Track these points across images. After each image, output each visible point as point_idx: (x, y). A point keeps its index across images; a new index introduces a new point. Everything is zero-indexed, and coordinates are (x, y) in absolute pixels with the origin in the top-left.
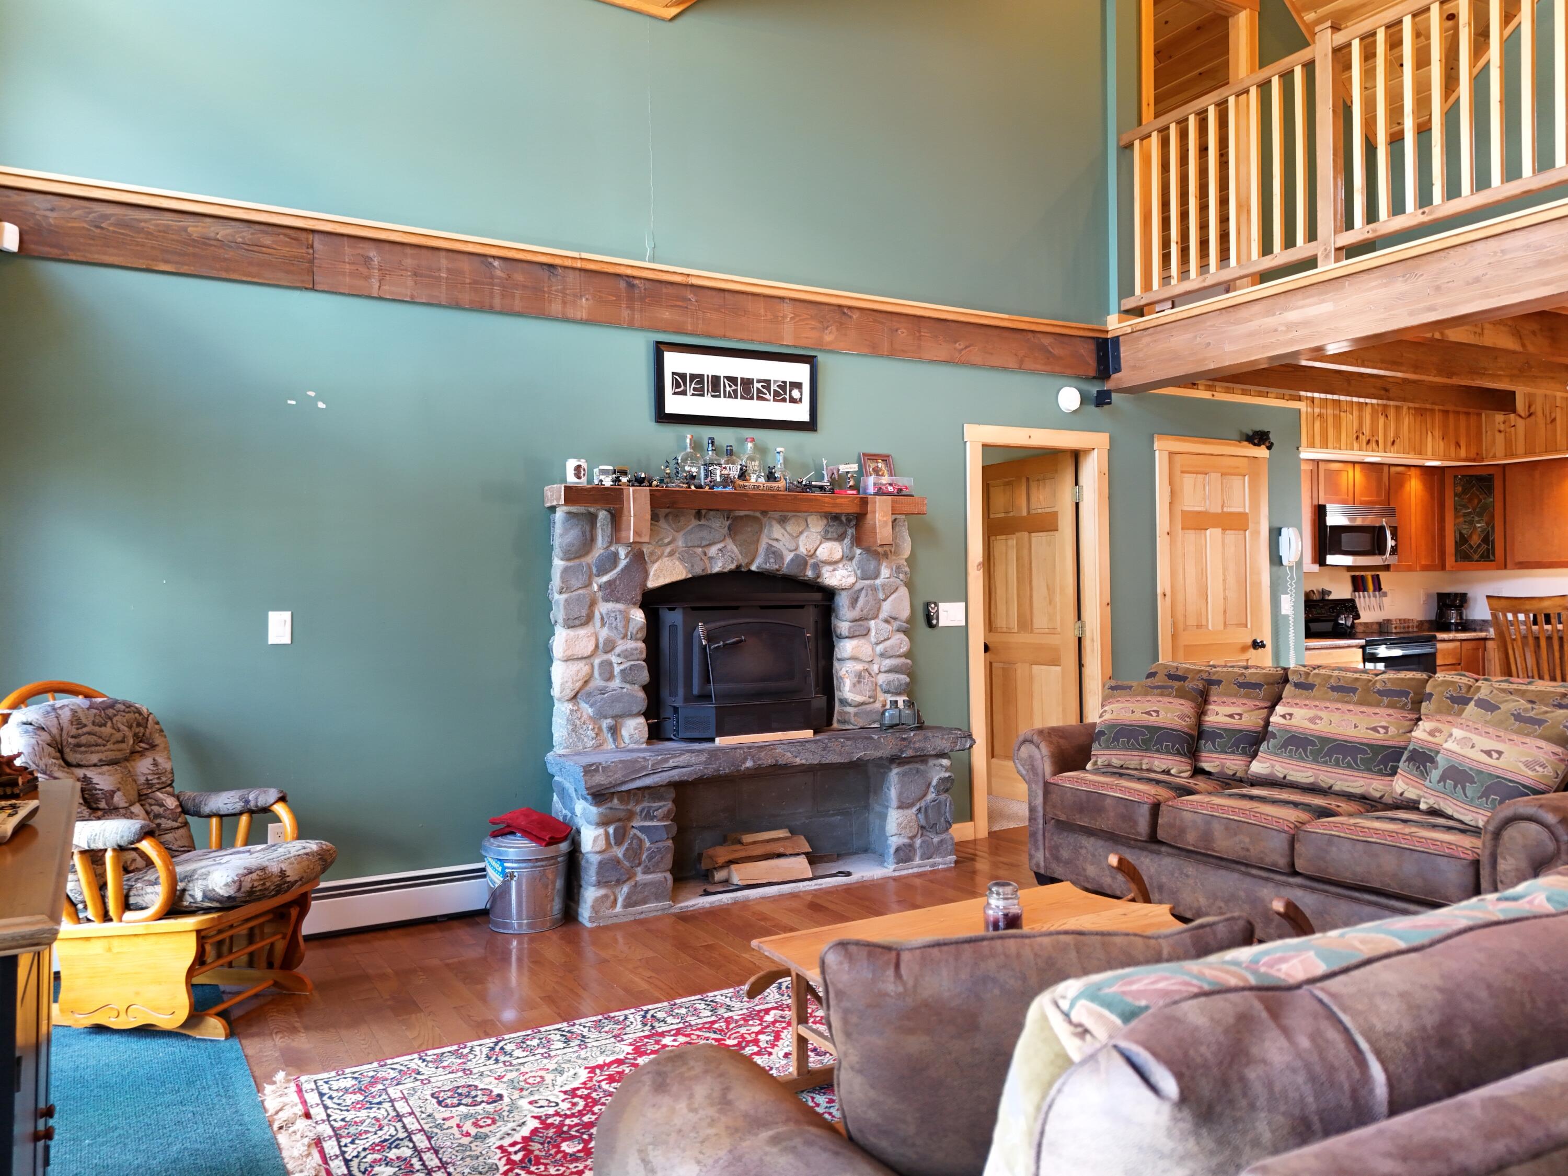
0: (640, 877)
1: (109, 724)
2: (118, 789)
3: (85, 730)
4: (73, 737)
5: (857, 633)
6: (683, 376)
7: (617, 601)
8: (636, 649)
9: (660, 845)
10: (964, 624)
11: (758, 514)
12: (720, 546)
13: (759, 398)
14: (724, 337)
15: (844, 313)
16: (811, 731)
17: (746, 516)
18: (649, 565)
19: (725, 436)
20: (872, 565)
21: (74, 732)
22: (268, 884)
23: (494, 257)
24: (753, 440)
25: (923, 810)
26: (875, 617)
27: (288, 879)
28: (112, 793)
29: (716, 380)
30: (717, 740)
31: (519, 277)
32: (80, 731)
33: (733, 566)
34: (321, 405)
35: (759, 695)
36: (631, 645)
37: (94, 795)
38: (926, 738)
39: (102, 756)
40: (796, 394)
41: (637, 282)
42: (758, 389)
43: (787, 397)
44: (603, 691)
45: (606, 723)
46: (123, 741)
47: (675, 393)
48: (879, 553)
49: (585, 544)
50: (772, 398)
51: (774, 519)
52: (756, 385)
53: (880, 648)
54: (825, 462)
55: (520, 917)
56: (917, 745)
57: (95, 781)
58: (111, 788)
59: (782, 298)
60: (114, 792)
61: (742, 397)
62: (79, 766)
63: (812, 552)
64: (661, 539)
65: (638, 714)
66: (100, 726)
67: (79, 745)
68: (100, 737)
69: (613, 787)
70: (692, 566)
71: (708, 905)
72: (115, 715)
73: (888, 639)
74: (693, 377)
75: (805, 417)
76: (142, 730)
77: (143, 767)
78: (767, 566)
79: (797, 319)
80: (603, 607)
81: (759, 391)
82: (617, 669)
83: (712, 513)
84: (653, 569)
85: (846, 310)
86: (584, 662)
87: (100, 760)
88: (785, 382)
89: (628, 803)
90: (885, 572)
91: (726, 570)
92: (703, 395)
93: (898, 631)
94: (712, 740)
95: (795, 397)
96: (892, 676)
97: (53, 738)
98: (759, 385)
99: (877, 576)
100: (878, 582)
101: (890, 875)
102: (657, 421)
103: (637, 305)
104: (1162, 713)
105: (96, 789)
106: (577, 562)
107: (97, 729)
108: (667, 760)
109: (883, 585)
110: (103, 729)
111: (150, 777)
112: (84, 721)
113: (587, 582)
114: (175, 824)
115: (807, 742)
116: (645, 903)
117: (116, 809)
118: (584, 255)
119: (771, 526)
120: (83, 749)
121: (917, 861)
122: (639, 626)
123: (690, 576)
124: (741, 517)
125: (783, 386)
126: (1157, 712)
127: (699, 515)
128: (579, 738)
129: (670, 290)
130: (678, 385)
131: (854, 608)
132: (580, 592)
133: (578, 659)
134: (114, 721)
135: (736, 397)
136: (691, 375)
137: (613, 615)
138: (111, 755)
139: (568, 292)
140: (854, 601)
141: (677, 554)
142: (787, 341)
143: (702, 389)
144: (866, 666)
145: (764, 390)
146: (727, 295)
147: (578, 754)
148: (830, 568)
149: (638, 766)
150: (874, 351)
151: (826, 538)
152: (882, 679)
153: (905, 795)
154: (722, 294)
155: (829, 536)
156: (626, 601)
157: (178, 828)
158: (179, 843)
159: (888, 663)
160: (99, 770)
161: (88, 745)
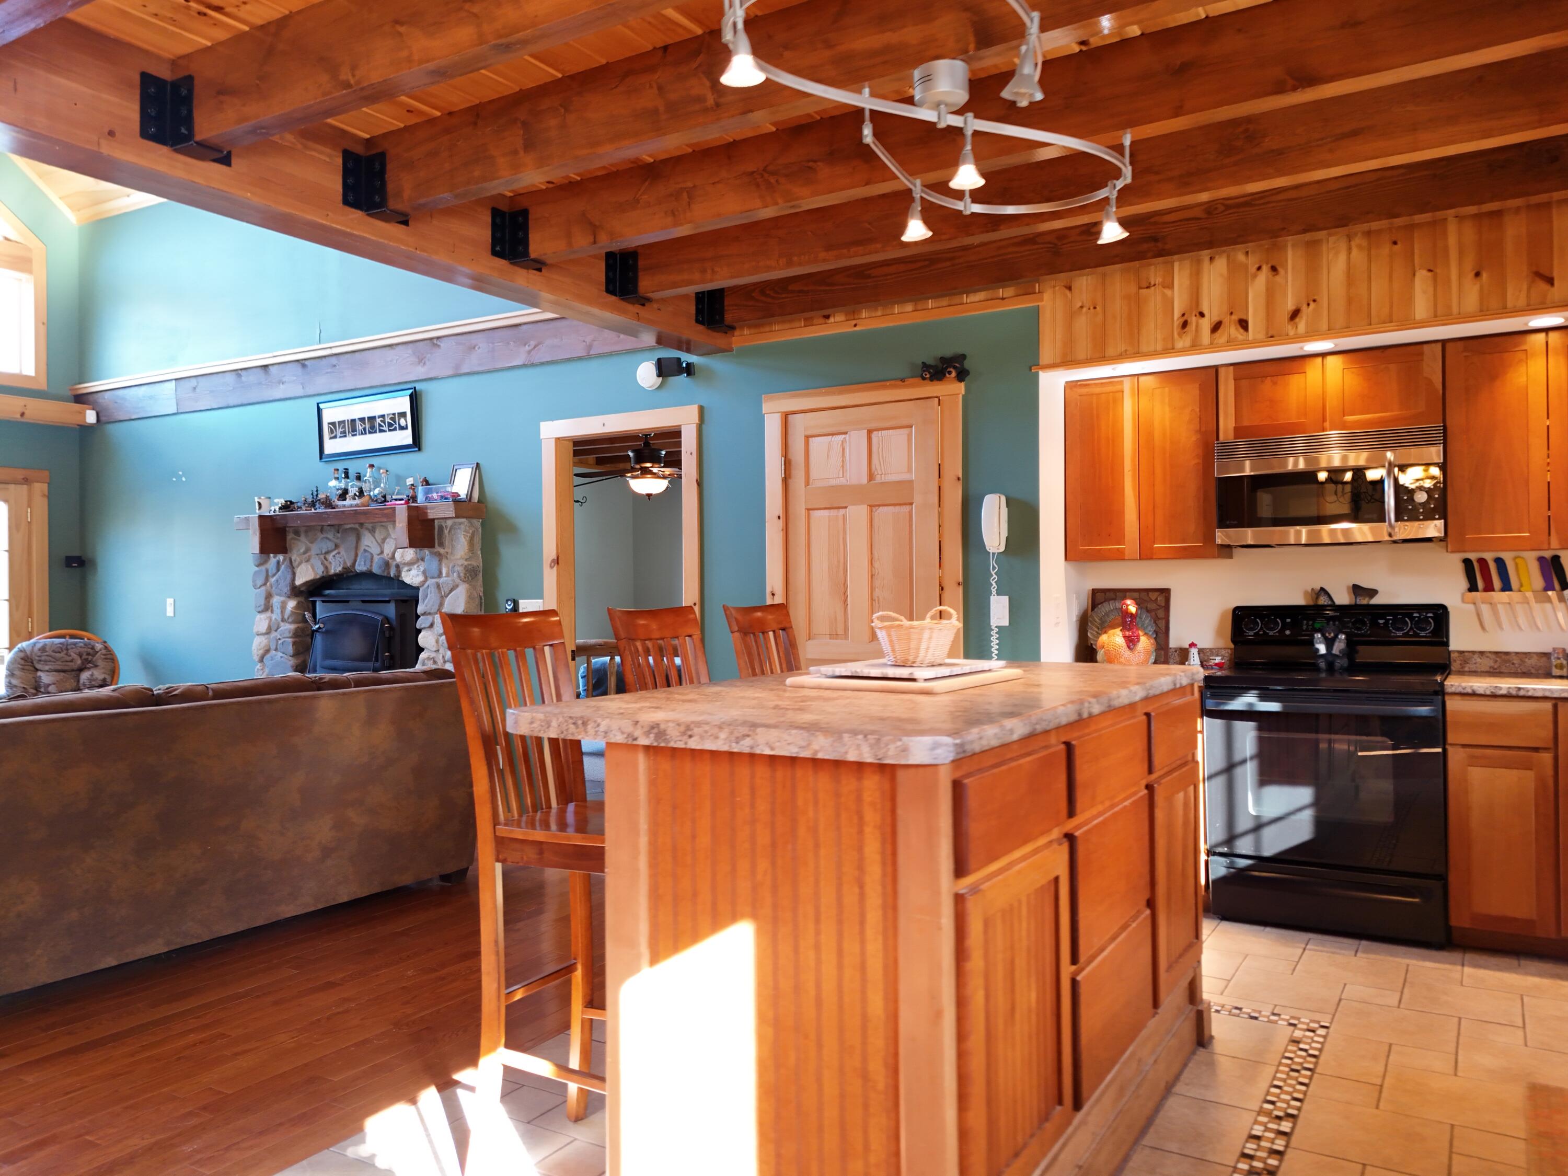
2: (54, 684)
3: (47, 654)
4: (37, 656)
6: (334, 424)
7: (280, 595)
8: (288, 630)
11: (357, 526)
12: (334, 553)
13: (381, 431)
17: (349, 529)
18: (294, 570)
20: (434, 565)
21: (39, 654)
23: (241, 369)
24: (372, 466)
28: (49, 685)
29: (353, 423)
31: (252, 380)
32: (44, 654)
33: (340, 569)
39: (50, 667)
40: (403, 422)
43: (397, 426)
46: (72, 661)
47: (331, 438)
48: (440, 555)
50: (387, 429)
51: (368, 529)
57: (42, 678)
61: (370, 433)
62: (41, 671)
63: (392, 555)
64: (299, 550)
67: (40, 661)
68: (56, 658)
70: (318, 569)
72: (72, 648)
75: (410, 441)
76: (91, 657)
77: (86, 675)
78: (365, 567)
79: (401, 359)
80: (275, 599)
81: (380, 425)
82: (279, 643)
83: (328, 528)
84: (298, 571)
85: (434, 341)
86: (265, 636)
88: (394, 414)
90: (444, 572)
91: (338, 572)
92: (345, 436)
95: (402, 425)
97: (27, 656)
98: (379, 421)
99: (441, 574)
100: (441, 580)
102: (321, 461)
106: (261, 568)
107: (53, 654)
109: (442, 584)
110: (58, 655)
112: (47, 650)
113: (265, 582)
118: (275, 354)
119: (365, 536)
120: (42, 663)
122: (289, 613)
123: (316, 577)
125: (394, 418)
127: (322, 531)
129: (324, 362)
130: (332, 432)
133: (261, 634)
135: (366, 433)
136: (339, 422)
137: (277, 604)
138: (59, 668)
140: (425, 597)
141: (310, 560)
143: (345, 433)
145: (382, 424)
156: (284, 595)
160: (48, 673)
161: (45, 661)
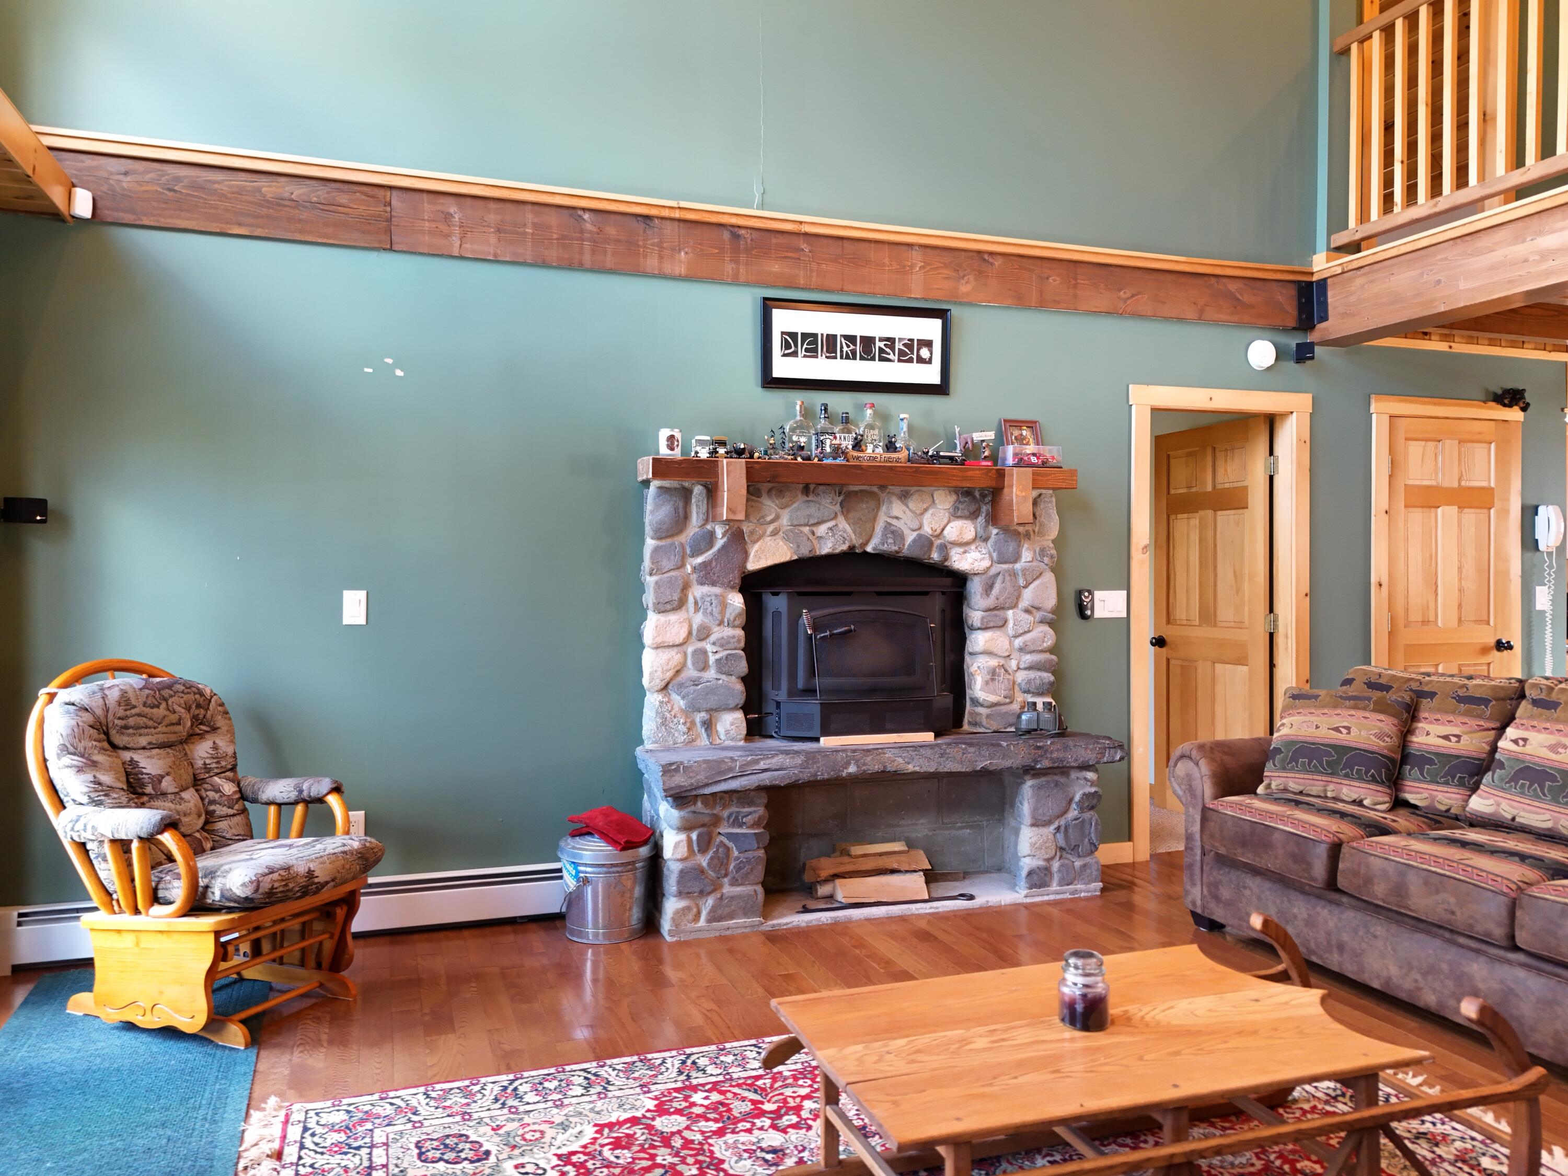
0: (728, 890)
1: (163, 705)
2: (168, 774)
3: (134, 711)
4: (120, 718)
5: (991, 624)
6: (793, 335)
7: (713, 584)
8: (734, 637)
9: (750, 854)
10: (1125, 615)
11: (875, 489)
12: (830, 524)
13: (882, 359)
14: (842, 291)
15: (984, 260)
16: (932, 734)
17: (862, 491)
18: (749, 546)
19: (840, 402)
20: (1011, 547)
21: (121, 713)
22: (291, 885)
23: (584, 209)
24: (872, 406)
25: (1062, 829)
26: (1014, 606)
27: (316, 880)
28: (161, 778)
29: (831, 339)
30: (822, 739)
31: (611, 231)
32: (128, 713)
33: (845, 547)
34: (399, 373)
35: (873, 691)
36: (728, 632)
37: (140, 779)
38: (1066, 748)
39: (153, 739)
40: (925, 353)
41: (743, 232)
42: (880, 348)
43: (915, 357)
44: (696, 682)
45: (700, 717)
46: (178, 723)
47: (784, 355)
48: (1019, 533)
49: (677, 522)
50: (896, 358)
51: (893, 494)
52: (879, 344)
53: (1018, 642)
54: (957, 430)
55: (596, 926)
56: (1055, 755)
57: (141, 765)
58: (159, 772)
59: (910, 245)
60: (163, 777)
61: (862, 358)
62: (126, 748)
63: (938, 531)
64: (763, 517)
65: (735, 708)
66: (152, 708)
67: (126, 727)
68: (151, 719)
69: (695, 789)
70: (798, 546)
71: (803, 924)
72: (171, 696)
73: (1029, 631)
74: (805, 336)
75: (936, 379)
76: (202, 711)
77: (202, 751)
78: (885, 547)
79: (928, 268)
80: (698, 591)
81: (881, 350)
82: (712, 659)
83: (821, 488)
84: (753, 550)
85: (986, 257)
86: (676, 649)
87: (150, 743)
88: (911, 340)
89: (713, 807)
90: (1026, 555)
91: (837, 551)
92: (816, 356)
93: (1041, 622)
94: (817, 740)
95: (924, 357)
96: (1033, 674)
97: (97, 719)
98: (882, 344)
99: (1016, 558)
100: (1018, 566)
101: (1020, 901)
102: (763, 387)
103: (743, 257)
104: (1354, 730)
105: (142, 773)
106: (669, 541)
107: (148, 710)
108: (757, 762)
109: (1024, 570)
110: (155, 710)
111: (208, 761)
112: (134, 702)
113: (680, 563)
114: (231, 812)
115: (921, 747)
116: (732, 918)
117: (164, 794)
118: (683, 204)
119: (891, 502)
120: (131, 731)
121: (1054, 887)
122: (737, 612)
123: (795, 557)
124: (856, 492)
125: (910, 344)
126: (1348, 728)
127: (806, 490)
128: (669, 733)
129: (781, 240)
130: (788, 346)
131: (988, 595)
132: (672, 573)
133: (669, 646)
134: (170, 703)
135: (854, 358)
136: (802, 334)
137: (708, 599)
138: (162, 738)
139: (665, 245)
140: (989, 588)
141: (781, 533)
142: (916, 296)
143: (815, 350)
144: (1002, 662)
145: (888, 350)
146: (846, 244)
147: (668, 749)
148: (961, 550)
149: (724, 767)
150: (1020, 302)
151: (955, 515)
152: (1021, 676)
153: (1040, 811)
154: (840, 243)
155: (959, 513)
156: (722, 585)
157: (234, 815)
158: (234, 831)
159: (1028, 659)
160: (148, 753)
161: (137, 727)
